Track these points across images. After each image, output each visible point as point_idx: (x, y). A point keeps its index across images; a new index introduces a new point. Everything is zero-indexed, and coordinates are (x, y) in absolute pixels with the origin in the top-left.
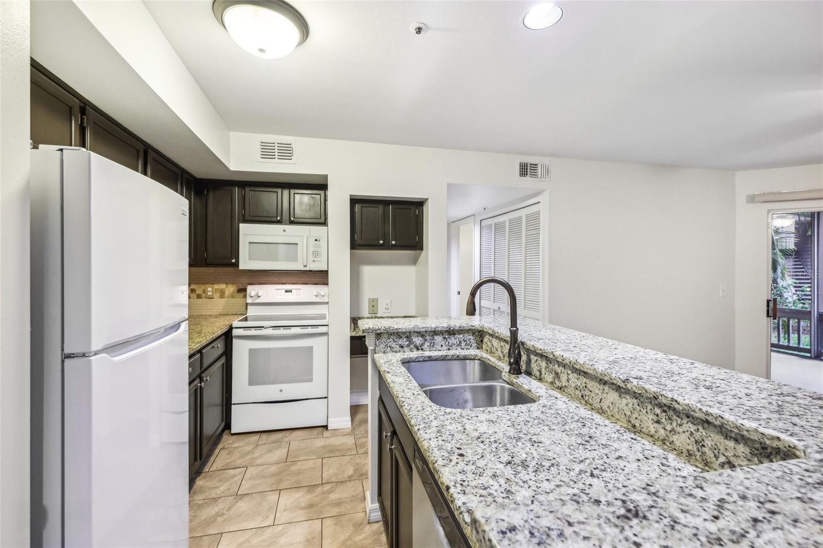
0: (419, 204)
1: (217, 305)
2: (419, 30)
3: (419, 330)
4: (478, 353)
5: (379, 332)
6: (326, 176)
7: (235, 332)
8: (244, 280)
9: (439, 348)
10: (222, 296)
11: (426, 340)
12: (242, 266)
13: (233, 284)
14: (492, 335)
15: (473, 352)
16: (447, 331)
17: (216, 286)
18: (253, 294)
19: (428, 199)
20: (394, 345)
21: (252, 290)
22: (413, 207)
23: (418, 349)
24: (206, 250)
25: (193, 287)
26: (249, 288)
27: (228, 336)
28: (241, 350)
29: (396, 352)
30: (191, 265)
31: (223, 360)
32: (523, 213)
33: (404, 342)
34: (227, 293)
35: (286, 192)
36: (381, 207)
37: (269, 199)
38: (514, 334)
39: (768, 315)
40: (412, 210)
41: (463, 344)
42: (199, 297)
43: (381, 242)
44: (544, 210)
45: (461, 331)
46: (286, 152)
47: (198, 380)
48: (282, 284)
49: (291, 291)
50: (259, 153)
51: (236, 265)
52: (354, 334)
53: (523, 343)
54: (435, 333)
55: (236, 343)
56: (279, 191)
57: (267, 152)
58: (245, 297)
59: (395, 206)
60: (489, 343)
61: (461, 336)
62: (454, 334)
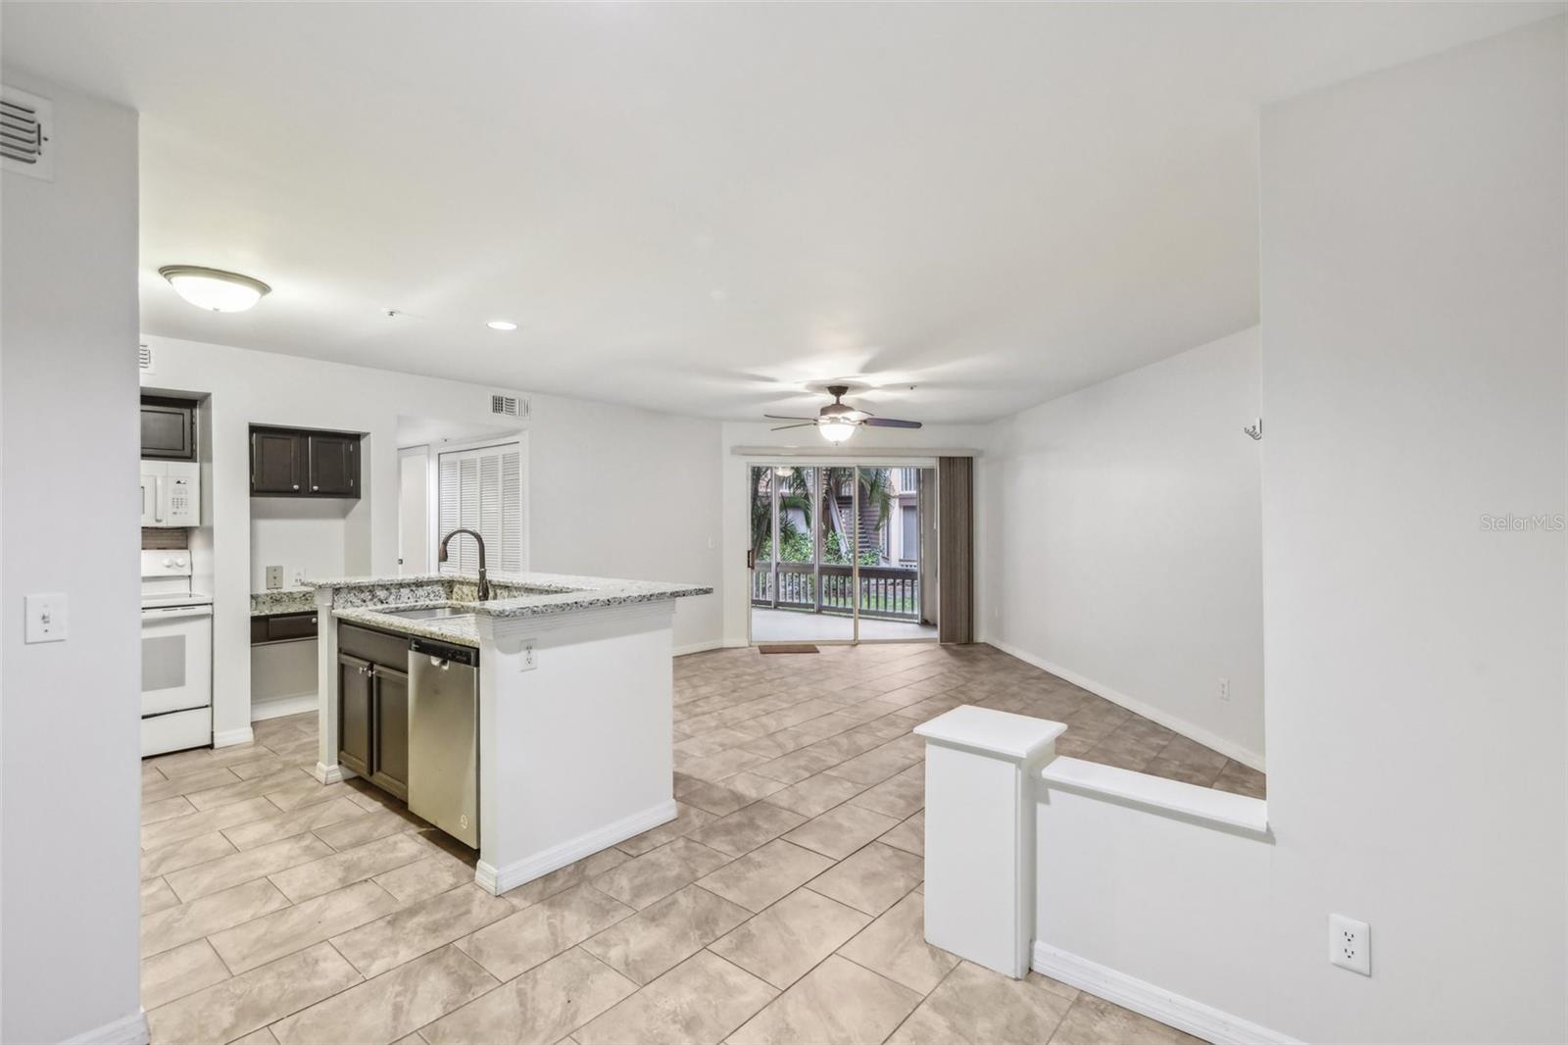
0: (356, 438)
2: (391, 314)
3: (383, 583)
4: (449, 602)
5: (338, 586)
6: (208, 395)
9: (406, 600)
11: (391, 593)
14: (462, 583)
15: (442, 601)
19: (368, 434)
20: (355, 600)
22: (345, 442)
23: (382, 602)
29: (358, 607)
32: (499, 452)
33: (367, 595)
36: (294, 438)
38: (483, 575)
39: (749, 566)
40: (344, 446)
41: (432, 596)
43: (296, 487)
44: (524, 450)
45: (430, 583)
52: (256, 613)
53: (490, 582)
54: (401, 585)
59: (318, 439)
60: (459, 592)
61: (430, 587)
62: (422, 586)
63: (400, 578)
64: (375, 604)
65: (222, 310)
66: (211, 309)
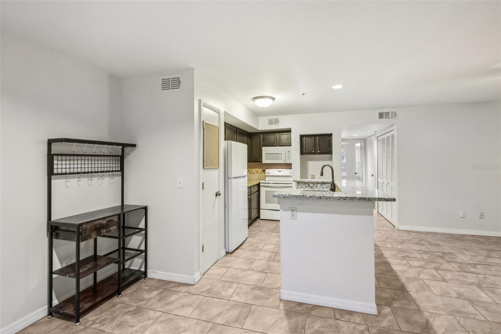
1: (256, 176)
2: (303, 94)
3: (312, 182)
5: (298, 182)
6: (291, 128)
7: (261, 184)
8: (265, 167)
9: (319, 188)
10: (257, 173)
11: (314, 185)
12: (263, 162)
13: (261, 168)
16: (322, 183)
17: (256, 169)
18: (267, 172)
19: (334, 133)
20: (303, 186)
21: (267, 171)
22: (328, 137)
23: (312, 188)
24: (252, 157)
25: (249, 169)
26: (266, 170)
27: (259, 185)
28: (263, 190)
30: (248, 162)
31: (257, 193)
32: (390, 134)
33: (307, 185)
34: (259, 172)
35: (278, 134)
36: (313, 138)
37: (272, 137)
41: (328, 187)
42: (250, 173)
43: (314, 152)
44: (395, 133)
45: (327, 183)
46: (277, 121)
47: (250, 196)
48: (278, 169)
49: (280, 171)
50: (268, 123)
51: (261, 162)
54: (317, 183)
55: (261, 188)
56: (276, 134)
57: (271, 122)
58: (265, 173)
59: (319, 137)
61: (327, 185)
62: (325, 184)
63: (317, 181)
64: (309, 188)
65: (265, 107)
66: (262, 107)
